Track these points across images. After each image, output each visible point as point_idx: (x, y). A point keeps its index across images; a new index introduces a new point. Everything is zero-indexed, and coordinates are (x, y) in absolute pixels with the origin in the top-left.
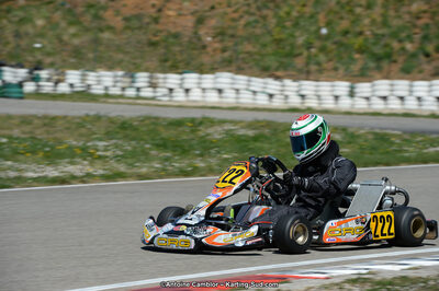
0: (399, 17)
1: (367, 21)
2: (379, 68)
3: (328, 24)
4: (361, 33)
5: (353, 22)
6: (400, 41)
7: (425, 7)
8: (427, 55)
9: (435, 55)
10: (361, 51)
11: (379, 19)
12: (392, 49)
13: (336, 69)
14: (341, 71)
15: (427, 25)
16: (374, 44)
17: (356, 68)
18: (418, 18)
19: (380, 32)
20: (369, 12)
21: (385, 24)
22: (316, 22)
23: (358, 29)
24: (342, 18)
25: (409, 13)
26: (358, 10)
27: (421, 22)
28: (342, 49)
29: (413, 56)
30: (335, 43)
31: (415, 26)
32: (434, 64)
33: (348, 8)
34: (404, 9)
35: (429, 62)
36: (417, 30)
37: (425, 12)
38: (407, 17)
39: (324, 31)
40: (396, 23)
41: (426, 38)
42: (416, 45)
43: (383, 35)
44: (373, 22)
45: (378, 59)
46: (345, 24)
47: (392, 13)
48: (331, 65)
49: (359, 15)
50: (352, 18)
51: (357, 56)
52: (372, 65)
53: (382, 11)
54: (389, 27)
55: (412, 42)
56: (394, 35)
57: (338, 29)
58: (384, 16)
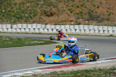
0: (23, 7)
1: (15, 8)
2: (19, 21)
3: (5, 9)
4: (14, 12)
5: (11, 9)
6: (24, 14)
7: (30, 5)
8: (31, 17)
9: (33, 17)
10: (14, 16)
11: (18, 8)
12: (22, 16)
13: (7, 21)
14: (9, 22)
15: (31, 10)
16: (17, 14)
17: (12, 21)
18: (28, 8)
19: (18, 11)
20: (15, 6)
21: (20, 9)
22: (1, 8)
23: (13, 10)
24: (8, 7)
25: (26, 6)
26: (13, 5)
27: (29, 9)
28: (9, 16)
29: (27, 18)
30: (7, 14)
31: (28, 10)
32: (33, 20)
33: (10, 5)
34: (25, 5)
35: (31, 19)
36: (28, 11)
37: (30, 6)
38: (25, 7)
39: (4, 11)
40: (22, 9)
41: (30, 13)
42: (28, 15)
43: (20, 12)
44: (17, 8)
45: (18, 18)
46: (9, 9)
47: (21, 6)
48: (6, 20)
49: (13, 7)
50: (11, 7)
51: (13, 18)
52: (17, 20)
53: (19, 6)
54: (21, 10)
55: (27, 14)
56: (22, 12)
57: (7, 10)
58: (19, 7)
